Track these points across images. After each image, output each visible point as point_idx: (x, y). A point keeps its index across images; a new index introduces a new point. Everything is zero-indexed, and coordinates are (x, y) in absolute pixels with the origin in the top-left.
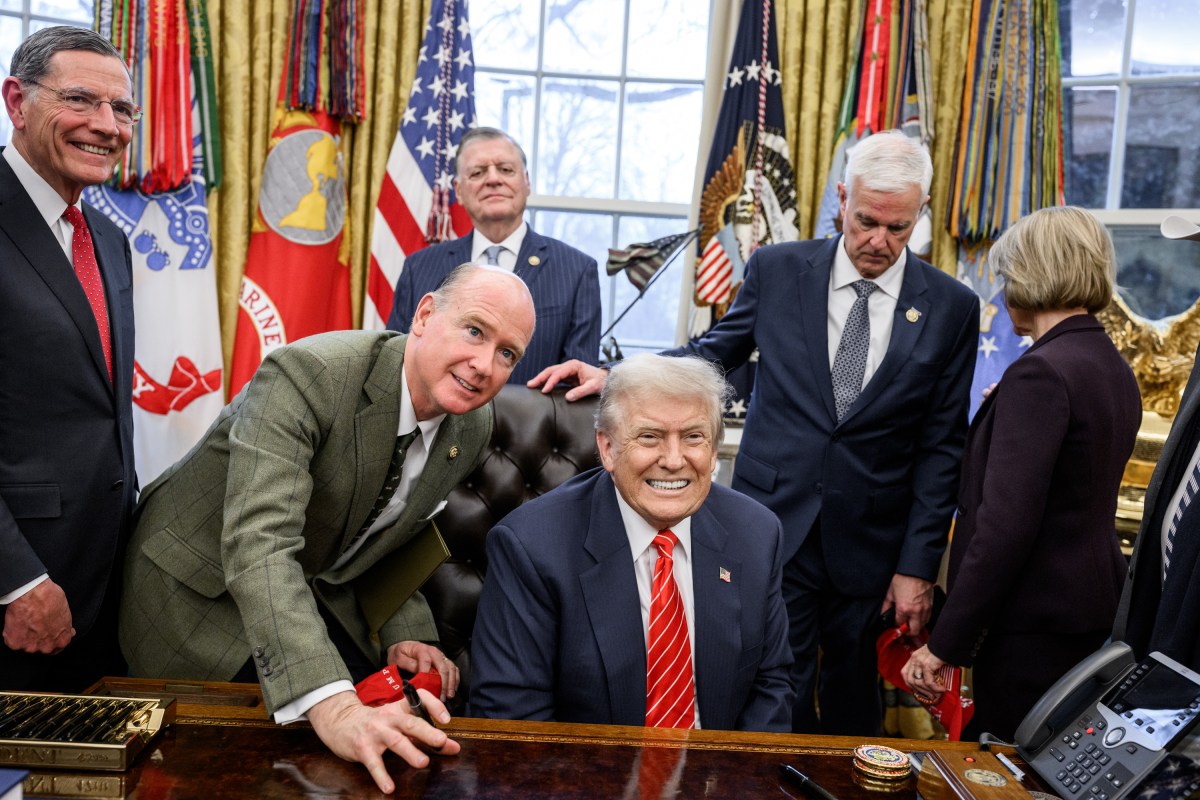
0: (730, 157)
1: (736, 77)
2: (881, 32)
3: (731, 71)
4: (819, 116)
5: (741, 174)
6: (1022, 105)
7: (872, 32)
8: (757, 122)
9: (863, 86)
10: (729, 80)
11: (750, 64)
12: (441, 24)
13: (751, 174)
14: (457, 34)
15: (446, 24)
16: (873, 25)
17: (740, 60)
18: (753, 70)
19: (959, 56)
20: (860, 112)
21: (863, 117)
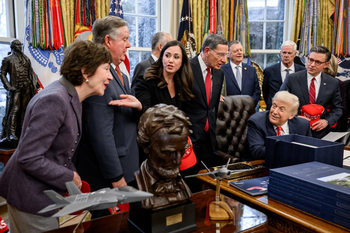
0: (182, 38)
1: (183, 19)
2: (214, 10)
3: (181, 18)
4: (197, 28)
5: (185, 42)
6: (244, 28)
7: (211, 10)
8: (189, 30)
9: (210, 23)
10: (181, 20)
11: (186, 16)
12: (115, 3)
13: (188, 43)
14: (119, 5)
15: (116, 3)
16: (212, 9)
17: (184, 15)
18: (187, 18)
19: (226, 16)
20: (210, 28)
21: (211, 30)
